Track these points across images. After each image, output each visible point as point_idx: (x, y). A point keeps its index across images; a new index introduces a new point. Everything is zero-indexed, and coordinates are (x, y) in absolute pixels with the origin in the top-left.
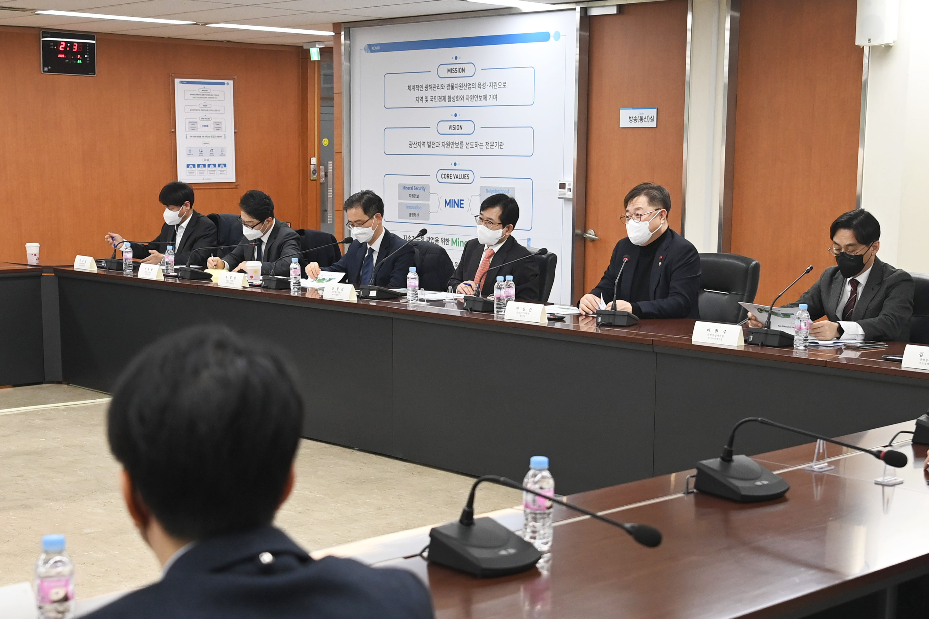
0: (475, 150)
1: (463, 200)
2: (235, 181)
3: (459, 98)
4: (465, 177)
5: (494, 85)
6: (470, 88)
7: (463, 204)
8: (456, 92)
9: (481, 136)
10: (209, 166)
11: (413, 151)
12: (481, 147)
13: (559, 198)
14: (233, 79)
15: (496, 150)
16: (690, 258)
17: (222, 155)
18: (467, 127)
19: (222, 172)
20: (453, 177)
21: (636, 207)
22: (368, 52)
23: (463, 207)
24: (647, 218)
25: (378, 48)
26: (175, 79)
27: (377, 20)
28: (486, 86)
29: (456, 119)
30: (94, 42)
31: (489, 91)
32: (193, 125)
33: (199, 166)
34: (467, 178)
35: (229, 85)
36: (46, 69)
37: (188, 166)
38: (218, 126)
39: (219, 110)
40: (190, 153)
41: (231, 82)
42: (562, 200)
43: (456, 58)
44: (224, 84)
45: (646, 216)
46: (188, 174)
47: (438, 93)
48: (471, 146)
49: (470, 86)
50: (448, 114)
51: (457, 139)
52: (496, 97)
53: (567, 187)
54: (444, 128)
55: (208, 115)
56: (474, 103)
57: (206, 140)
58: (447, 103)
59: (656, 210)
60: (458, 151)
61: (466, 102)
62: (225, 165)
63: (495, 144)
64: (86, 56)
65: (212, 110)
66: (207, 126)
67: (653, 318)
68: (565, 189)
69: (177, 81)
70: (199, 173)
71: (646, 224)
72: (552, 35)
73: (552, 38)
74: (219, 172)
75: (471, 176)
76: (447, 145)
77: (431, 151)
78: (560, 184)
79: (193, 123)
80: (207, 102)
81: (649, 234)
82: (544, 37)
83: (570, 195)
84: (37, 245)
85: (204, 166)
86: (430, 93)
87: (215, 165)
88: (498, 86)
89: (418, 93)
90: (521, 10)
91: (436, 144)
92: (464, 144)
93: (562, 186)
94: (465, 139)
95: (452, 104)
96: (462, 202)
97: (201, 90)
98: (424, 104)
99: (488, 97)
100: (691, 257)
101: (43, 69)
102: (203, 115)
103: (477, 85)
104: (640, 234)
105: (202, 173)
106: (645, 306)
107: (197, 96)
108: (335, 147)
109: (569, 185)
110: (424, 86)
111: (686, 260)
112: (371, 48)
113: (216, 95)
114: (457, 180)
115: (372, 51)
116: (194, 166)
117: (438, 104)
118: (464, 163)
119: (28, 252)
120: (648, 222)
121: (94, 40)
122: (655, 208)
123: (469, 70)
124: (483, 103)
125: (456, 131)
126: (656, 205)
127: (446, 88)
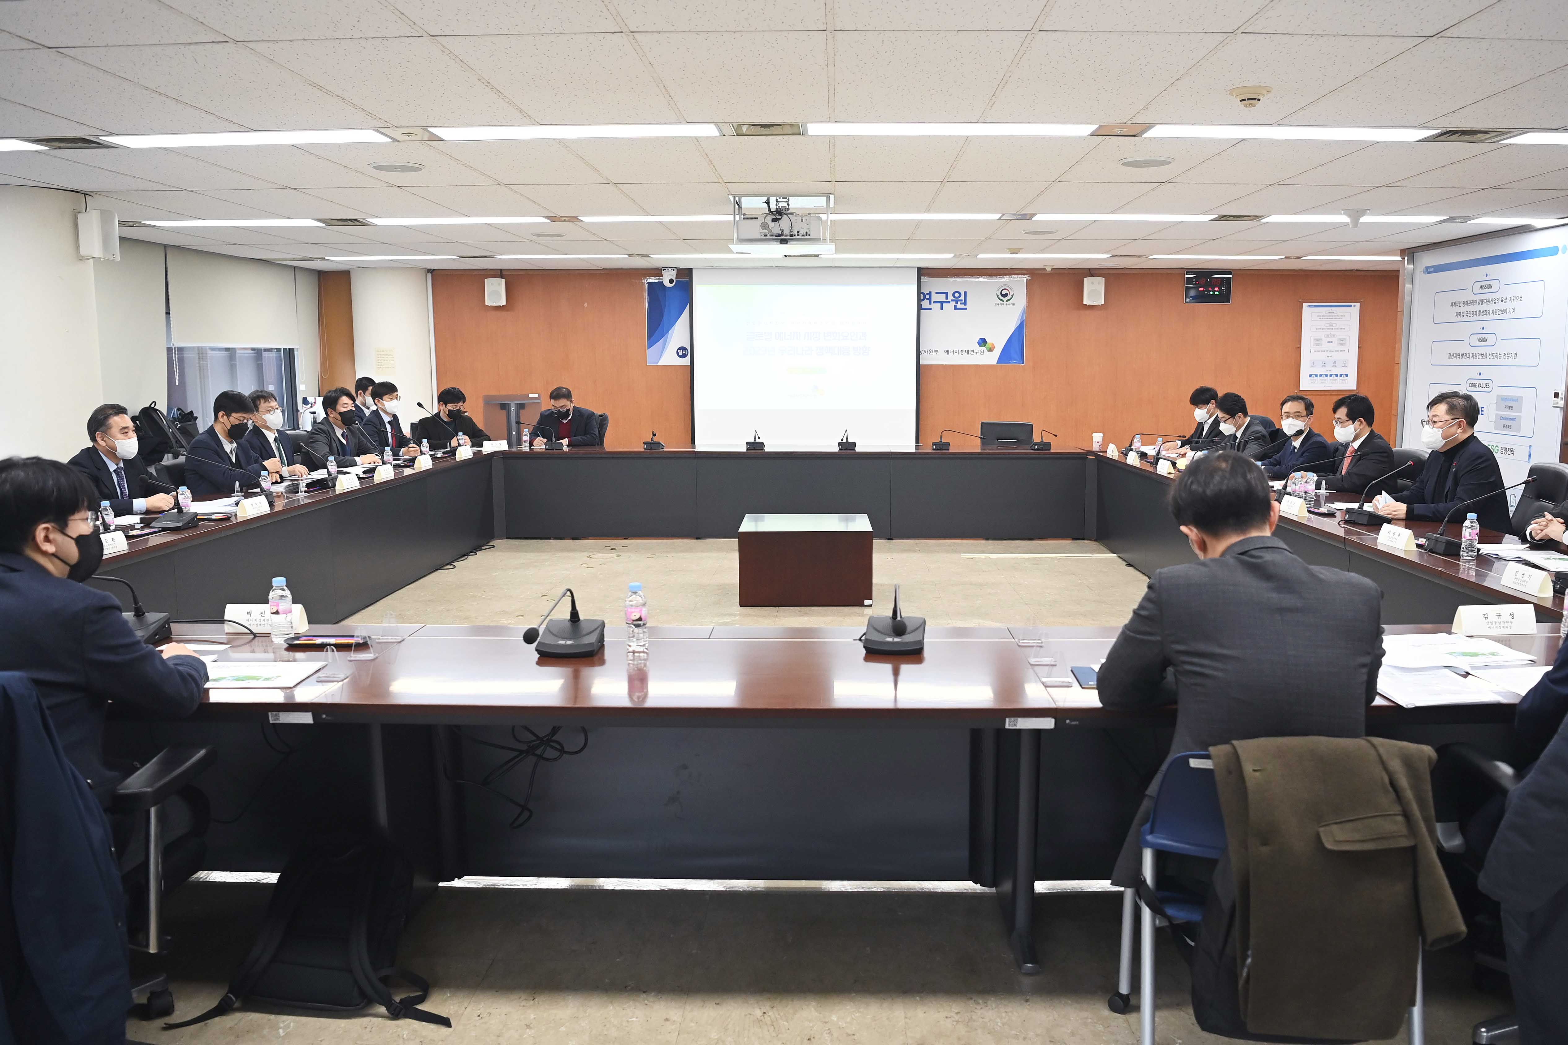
0: (1496, 361)
1: (1483, 408)
2: (1355, 389)
3: (1486, 312)
4: (1487, 386)
5: (1513, 299)
6: (1495, 303)
7: (1483, 411)
8: (1485, 307)
9: (1501, 348)
10: (1331, 376)
11: (1451, 362)
12: (1500, 358)
13: (1554, 407)
14: (1360, 302)
15: (1511, 361)
16: (1477, 465)
17: (1345, 366)
18: (1491, 339)
19: (1343, 381)
20: (1477, 386)
21: (1434, 414)
22: (1425, 274)
23: (1483, 414)
24: (1441, 426)
25: (1432, 270)
26: (1303, 304)
27: (1428, 245)
28: (1507, 301)
29: (1484, 332)
30: (1231, 276)
31: (1509, 305)
32: (1318, 342)
33: (1321, 376)
34: (1488, 387)
35: (1356, 307)
36: (1188, 300)
37: (1310, 376)
38: (1342, 342)
39: (1344, 329)
40: (1313, 364)
41: (1358, 305)
42: (1558, 408)
43: (1487, 275)
44: (1351, 306)
45: (1441, 424)
46: (1310, 382)
47: (1472, 308)
48: (1492, 357)
49: (1496, 301)
50: (1476, 327)
51: (1482, 350)
52: (1513, 310)
53: (1560, 396)
54: (1474, 340)
55: (1333, 333)
56: (1498, 317)
57: (1330, 354)
58: (1478, 318)
59: (1453, 419)
60: (1482, 361)
61: (1491, 316)
62: (1347, 375)
63: (1510, 355)
64: (1223, 288)
65: (1337, 329)
66: (1332, 342)
67: (1429, 521)
68: (1558, 398)
69: (1305, 305)
70: (1320, 382)
71: (1439, 431)
72: (1560, 249)
73: (1560, 252)
74: (1341, 381)
75: (1491, 385)
76: (1475, 356)
77: (1464, 362)
78: (1555, 393)
79: (1317, 340)
80: (1333, 322)
81: (1442, 441)
82: (1554, 251)
83: (1561, 403)
84: (1101, 435)
85: (1326, 376)
86: (1466, 309)
87: (1337, 375)
88: (1516, 300)
89: (1457, 309)
90: (1534, 227)
91: (1468, 355)
92: (1488, 355)
93: (1556, 395)
94: (1489, 350)
95: (1481, 318)
96: (1483, 409)
97: (1327, 312)
98: (1462, 319)
99: (1508, 310)
100: (1479, 464)
101: (1186, 299)
102: (1328, 333)
103: (1500, 299)
104: (1433, 440)
105: (1322, 382)
106: (1419, 508)
107: (1323, 317)
108: (1396, 359)
109: (1562, 394)
110: (1462, 302)
111: (1474, 467)
112: (1428, 270)
113: (1342, 316)
114: (1481, 389)
115: (1429, 273)
116: (1316, 376)
117: (1472, 319)
118: (1487, 373)
119: (1094, 440)
120: (1441, 430)
121: (1231, 275)
122: (1452, 417)
123: (1495, 285)
124: (1504, 316)
125: (1483, 344)
126: (1453, 415)
127: (1477, 303)
